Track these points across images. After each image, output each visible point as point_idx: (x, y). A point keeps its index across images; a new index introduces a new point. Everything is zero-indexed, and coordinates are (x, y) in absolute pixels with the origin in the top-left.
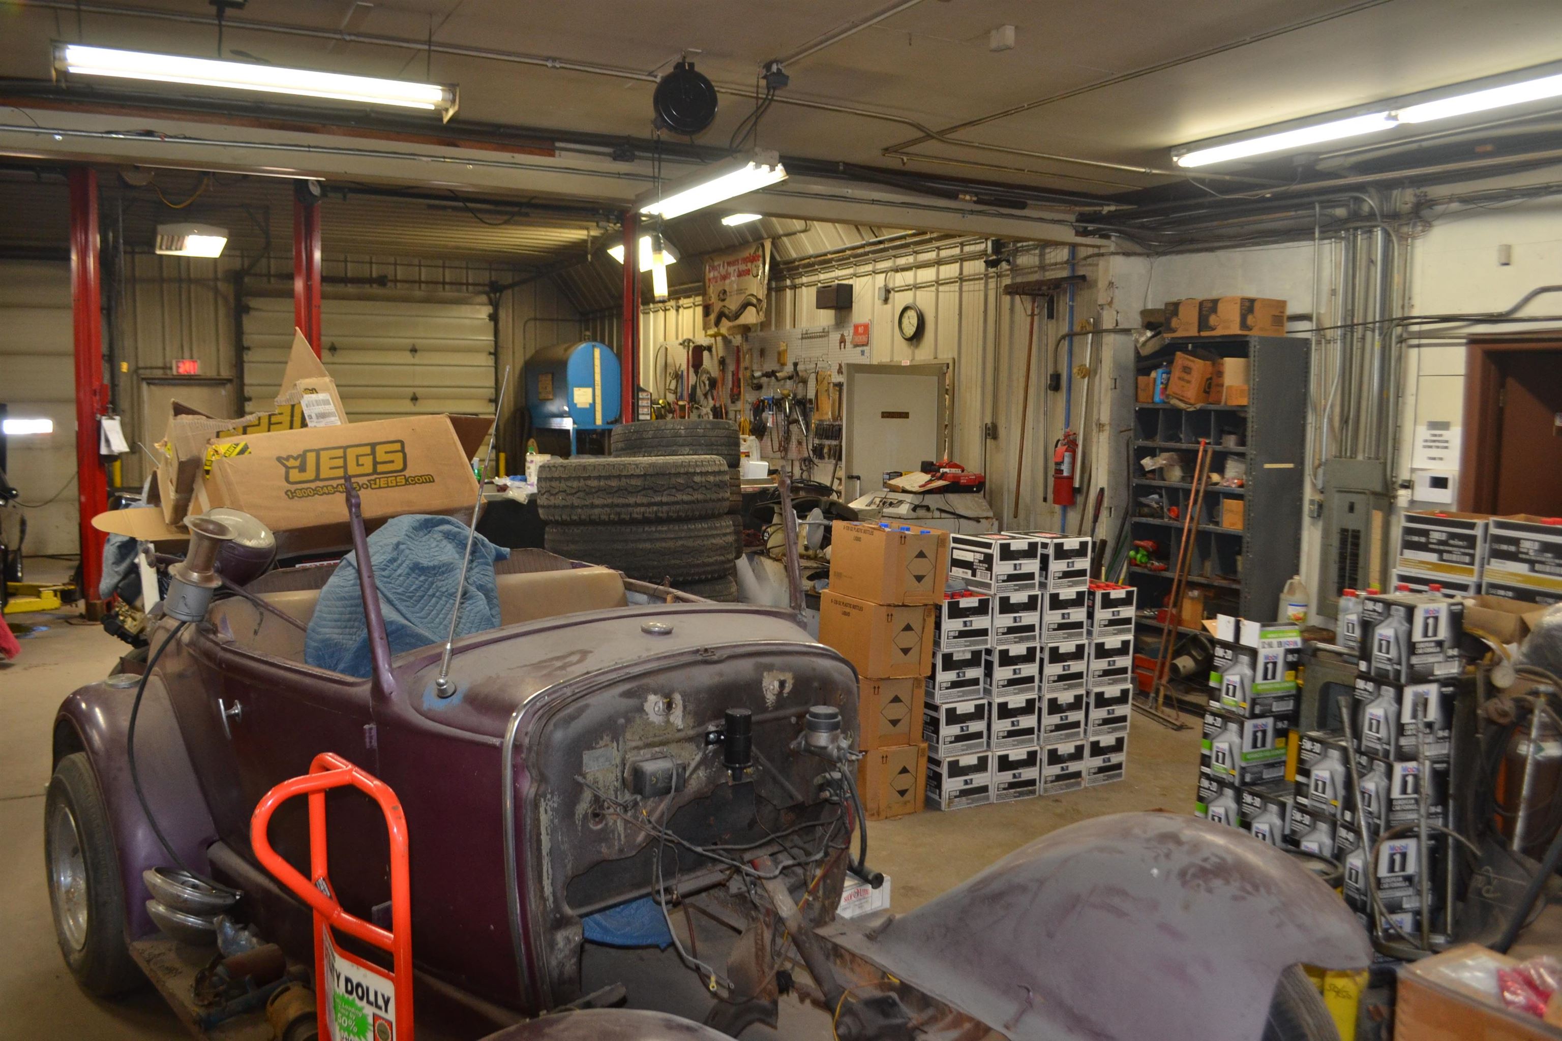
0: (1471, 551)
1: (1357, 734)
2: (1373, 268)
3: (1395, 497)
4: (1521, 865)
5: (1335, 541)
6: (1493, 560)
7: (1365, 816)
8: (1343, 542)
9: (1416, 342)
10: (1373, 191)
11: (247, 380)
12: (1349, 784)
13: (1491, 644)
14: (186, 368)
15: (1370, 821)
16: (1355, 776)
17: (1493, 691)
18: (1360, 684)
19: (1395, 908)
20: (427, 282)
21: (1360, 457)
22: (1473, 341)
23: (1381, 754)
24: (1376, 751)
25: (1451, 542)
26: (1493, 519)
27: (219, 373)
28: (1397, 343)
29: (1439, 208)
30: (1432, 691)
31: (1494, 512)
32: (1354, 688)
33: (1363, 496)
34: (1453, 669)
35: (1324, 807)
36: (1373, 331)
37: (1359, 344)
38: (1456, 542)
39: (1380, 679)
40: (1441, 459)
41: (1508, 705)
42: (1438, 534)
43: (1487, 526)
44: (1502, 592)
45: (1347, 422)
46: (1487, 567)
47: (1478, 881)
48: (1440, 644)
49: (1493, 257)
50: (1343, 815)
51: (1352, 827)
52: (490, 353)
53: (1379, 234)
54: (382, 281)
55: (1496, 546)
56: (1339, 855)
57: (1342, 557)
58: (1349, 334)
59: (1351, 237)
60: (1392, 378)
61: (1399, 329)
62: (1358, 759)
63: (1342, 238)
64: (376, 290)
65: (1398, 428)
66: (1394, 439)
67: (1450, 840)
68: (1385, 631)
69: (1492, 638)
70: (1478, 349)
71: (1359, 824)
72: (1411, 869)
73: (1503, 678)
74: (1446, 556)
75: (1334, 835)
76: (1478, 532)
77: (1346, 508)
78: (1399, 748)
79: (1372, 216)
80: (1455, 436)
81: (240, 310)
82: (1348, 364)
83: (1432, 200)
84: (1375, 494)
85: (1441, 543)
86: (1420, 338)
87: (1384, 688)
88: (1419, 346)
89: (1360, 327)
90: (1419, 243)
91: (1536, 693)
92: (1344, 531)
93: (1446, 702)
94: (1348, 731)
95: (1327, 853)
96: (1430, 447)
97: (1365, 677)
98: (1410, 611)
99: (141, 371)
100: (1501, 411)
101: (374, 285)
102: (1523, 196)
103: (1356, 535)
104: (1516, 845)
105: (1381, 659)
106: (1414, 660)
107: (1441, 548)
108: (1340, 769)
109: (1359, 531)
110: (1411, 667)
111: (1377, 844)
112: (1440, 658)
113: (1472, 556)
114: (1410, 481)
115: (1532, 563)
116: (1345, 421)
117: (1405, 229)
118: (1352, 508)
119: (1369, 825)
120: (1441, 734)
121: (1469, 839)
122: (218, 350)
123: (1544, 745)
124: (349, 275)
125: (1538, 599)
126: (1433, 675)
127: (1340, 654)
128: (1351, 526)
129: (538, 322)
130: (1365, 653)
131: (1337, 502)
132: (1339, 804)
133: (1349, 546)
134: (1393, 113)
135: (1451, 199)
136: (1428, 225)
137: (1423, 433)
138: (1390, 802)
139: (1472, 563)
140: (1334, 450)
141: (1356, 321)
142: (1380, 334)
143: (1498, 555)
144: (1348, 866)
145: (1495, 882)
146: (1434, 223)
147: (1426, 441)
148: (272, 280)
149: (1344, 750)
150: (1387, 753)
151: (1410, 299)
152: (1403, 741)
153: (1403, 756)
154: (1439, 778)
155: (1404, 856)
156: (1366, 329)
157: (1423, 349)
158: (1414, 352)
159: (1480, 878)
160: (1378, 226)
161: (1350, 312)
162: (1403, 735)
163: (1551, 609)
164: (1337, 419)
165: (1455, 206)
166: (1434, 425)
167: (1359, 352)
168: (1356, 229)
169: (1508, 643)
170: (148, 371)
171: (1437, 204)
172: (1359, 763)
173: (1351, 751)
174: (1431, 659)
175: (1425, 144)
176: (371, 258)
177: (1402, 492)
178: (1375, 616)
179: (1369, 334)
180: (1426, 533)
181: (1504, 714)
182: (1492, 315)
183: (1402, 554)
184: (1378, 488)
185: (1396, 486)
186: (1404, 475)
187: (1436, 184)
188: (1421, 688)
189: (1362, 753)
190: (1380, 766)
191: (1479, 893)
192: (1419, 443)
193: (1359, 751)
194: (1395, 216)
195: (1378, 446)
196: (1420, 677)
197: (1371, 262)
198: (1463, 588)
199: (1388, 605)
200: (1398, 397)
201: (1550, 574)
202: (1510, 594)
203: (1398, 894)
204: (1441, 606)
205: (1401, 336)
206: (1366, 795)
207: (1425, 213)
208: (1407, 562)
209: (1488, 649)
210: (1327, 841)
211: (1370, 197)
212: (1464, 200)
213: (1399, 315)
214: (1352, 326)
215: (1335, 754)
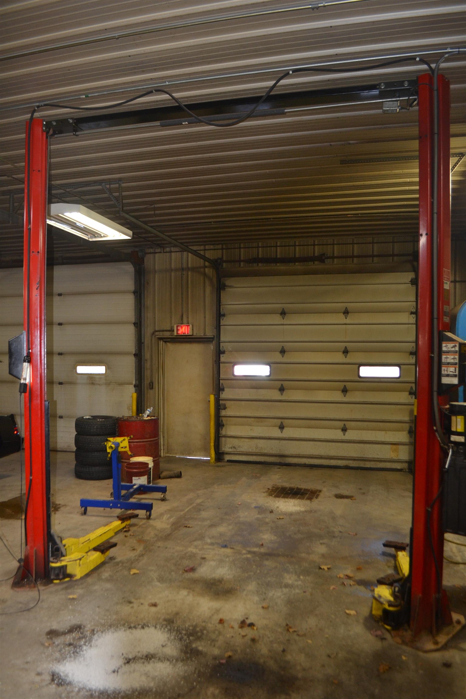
11: (222, 339)
14: (184, 330)
20: (358, 257)
27: (205, 334)
52: (412, 313)
54: (321, 258)
64: (317, 265)
81: (220, 288)
99: (157, 333)
101: (316, 262)
122: (205, 317)
124: (297, 256)
129: (457, 284)
148: (242, 263)
170: (161, 333)
176: (314, 242)
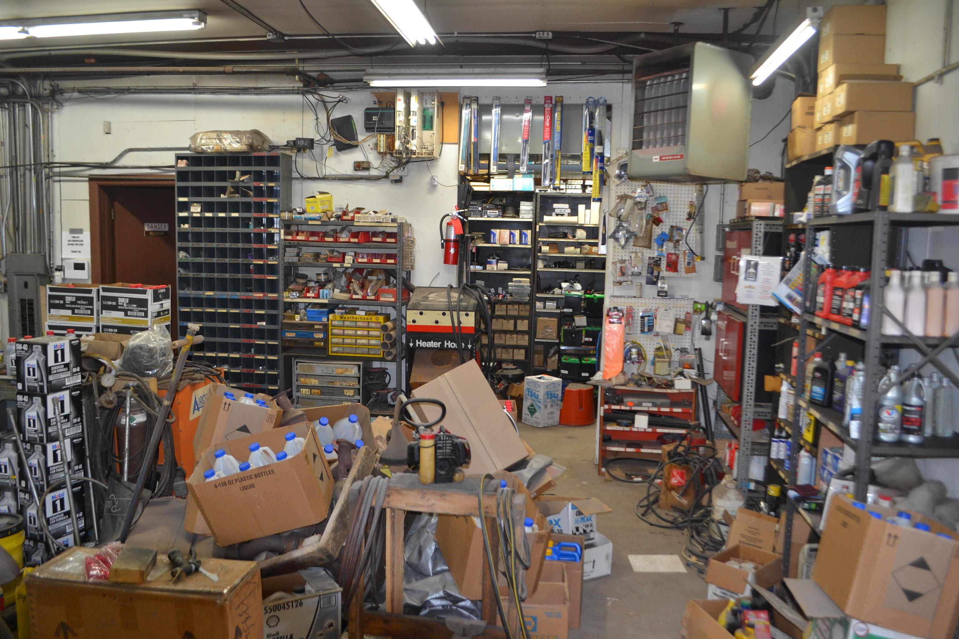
0: (91, 307)
1: (21, 430)
2: (27, 130)
3: (53, 277)
4: (129, 489)
5: (17, 307)
6: (104, 311)
7: (34, 482)
8: (23, 307)
9: (57, 178)
10: (23, 79)
12: (20, 463)
13: (104, 362)
15: (38, 483)
16: (24, 458)
17: (102, 390)
18: (20, 398)
19: (59, 534)
21: (29, 252)
22: (92, 179)
23: (38, 440)
24: (35, 439)
25: (79, 302)
26: (101, 286)
28: (46, 179)
29: (67, 95)
30: (65, 395)
31: (103, 283)
32: (16, 401)
33: (32, 277)
34: (78, 380)
35: (8, 481)
36: (30, 171)
37: (22, 179)
38: (82, 302)
39: (31, 393)
40: (80, 252)
41: (112, 397)
42: (70, 298)
43: (98, 290)
44: (111, 330)
45: (18, 229)
46: (101, 315)
47: (108, 504)
48: (67, 365)
49: (101, 129)
50: (20, 483)
51: (27, 490)
53: (29, 108)
55: (105, 303)
56: (21, 510)
57: (23, 318)
58: (15, 172)
59: (12, 108)
60: (45, 201)
61: (47, 170)
62: (24, 446)
63: (6, 109)
65: (51, 233)
66: (49, 240)
67: (91, 484)
68: (31, 362)
69: (105, 358)
70: (95, 184)
71: (31, 489)
72: (67, 508)
73: (107, 381)
74: (76, 311)
75: (16, 498)
76: (94, 295)
77: (23, 285)
78: (48, 434)
79: (24, 95)
80: (86, 237)
82: (15, 192)
83: (61, 90)
84: (39, 275)
85: (72, 303)
86: (60, 176)
87: (34, 398)
88: (60, 181)
89: (22, 168)
90: (55, 116)
91: (127, 387)
92: (22, 301)
93: (76, 402)
94: (15, 430)
95: (14, 511)
96: (73, 244)
97: (20, 393)
98: (45, 347)
100: (112, 222)
102: (116, 93)
103: (31, 303)
104: (126, 479)
105: (30, 380)
106: (51, 378)
107: (73, 306)
108: (14, 455)
109: (32, 300)
110: (49, 382)
111: (43, 497)
112: (69, 374)
113: (92, 310)
114: (62, 266)
115: (126, 312)
116: (16, 228)
117: (46, 106)
118: (26, 285)
119: (36, 487)
120: (75, 421)
121: (101, 481)
123: (135, 416)
125: (131, 332)
126: (65, 385)
127: (9, 381)
128: (27, 297)
130: (20, 378)
131: (16, 282)
132: (17, 477)
133: (27, 310)
134: (26, 29)
135: (74, 90)
136: (60, 105)
137: (67, 236)
138: (48, 470)
139: (92, 314)
140: (11, 249)
141: (18, 164)
142: (35, 173)
143: (105, 307)
144: (28, 515)
145: (117, 503)
146: (64, 104)
147: (69, 241)
149: (15, 442)
150: (41, 439)
151: (52, 151)
152: (50, 430)
153: (52, 439)
154: (78, 448)
155: (62, 501)
156: (25, 169)
157: (62, 183)
158: (57, 185)
159: (109, 502)
160: (27, 103)
161: (14, 157)
162: (50, 426)
163: (134, 337)
164: (11, 228)
165: (76, 94)
166: (72, 231)
167: (22, 184)
168: (14, 103)
169: (115, 360)
171: (65, 92)
172: (26, 448)
173: (19, 442)
174: (62, 376)
175: (53, 53)
177: (57, 274)
178: (23, 353)
179: (28, 172)
180: (63, 298)
181: (111, 402)
182: (102, 164)
183: (49, 312)
184: (42, 272)
185: (54, 270)
186: (58, 263)
187: (65, 80)
188: (58, 395)
189: (26, 442)
190: (38, 448)
191: (109, 510)
192: (65, 242)
193: (24, 441)
194: (37, 97)
195: (40, 244)
196: (56, 388)
197: (26, 125)
198: (89, 329)
199: (30, 345)
200: (49, 213)
201: (137, 316)
202: (116, 330)
203: (62, 524)
204: (65, 343)
205: (49, 174)
206: (33, 468)
207: (58, 97)
208: (53, 317)
209: (103, 364)
210: (12, 503)
211: (23, 84)
212: (80, 91)
213: (46, 161)
214: (16, 166)
215: (9, 446)
